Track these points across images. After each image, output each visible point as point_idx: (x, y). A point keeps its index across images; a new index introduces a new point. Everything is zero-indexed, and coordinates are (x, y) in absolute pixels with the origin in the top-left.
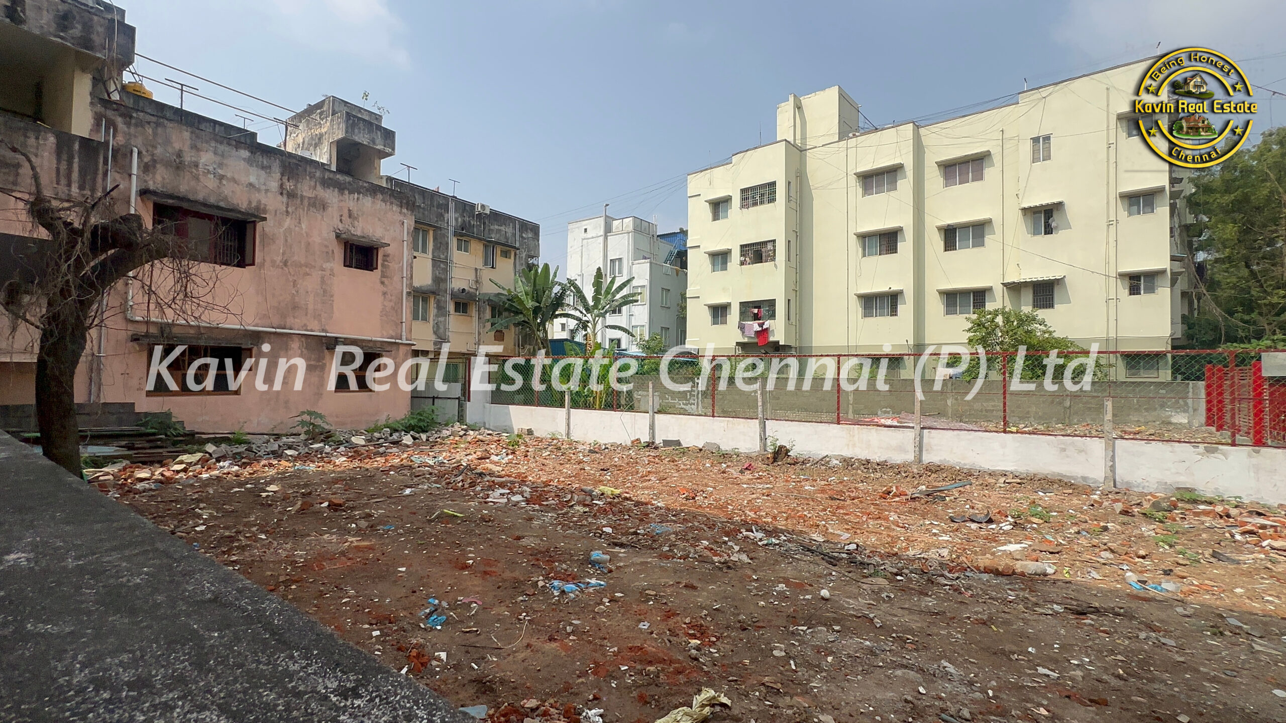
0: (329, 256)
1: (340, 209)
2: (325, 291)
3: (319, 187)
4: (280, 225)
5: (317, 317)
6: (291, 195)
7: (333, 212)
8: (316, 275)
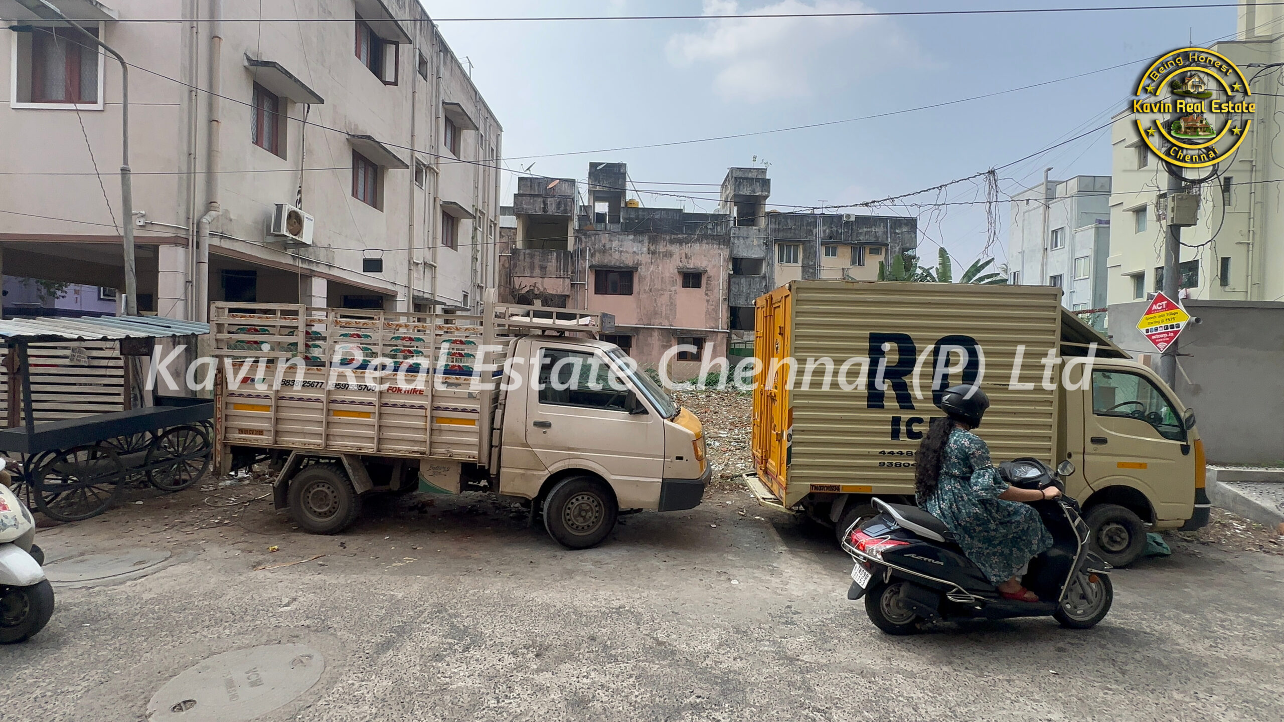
0: (674, 283)
1: (680, 254)
2: (671, 303)
3: (668, 245)
4: (648, 270)
5: (667, 318)
6: (654, 253)
7: (676, 257)
8: (667, 294)
